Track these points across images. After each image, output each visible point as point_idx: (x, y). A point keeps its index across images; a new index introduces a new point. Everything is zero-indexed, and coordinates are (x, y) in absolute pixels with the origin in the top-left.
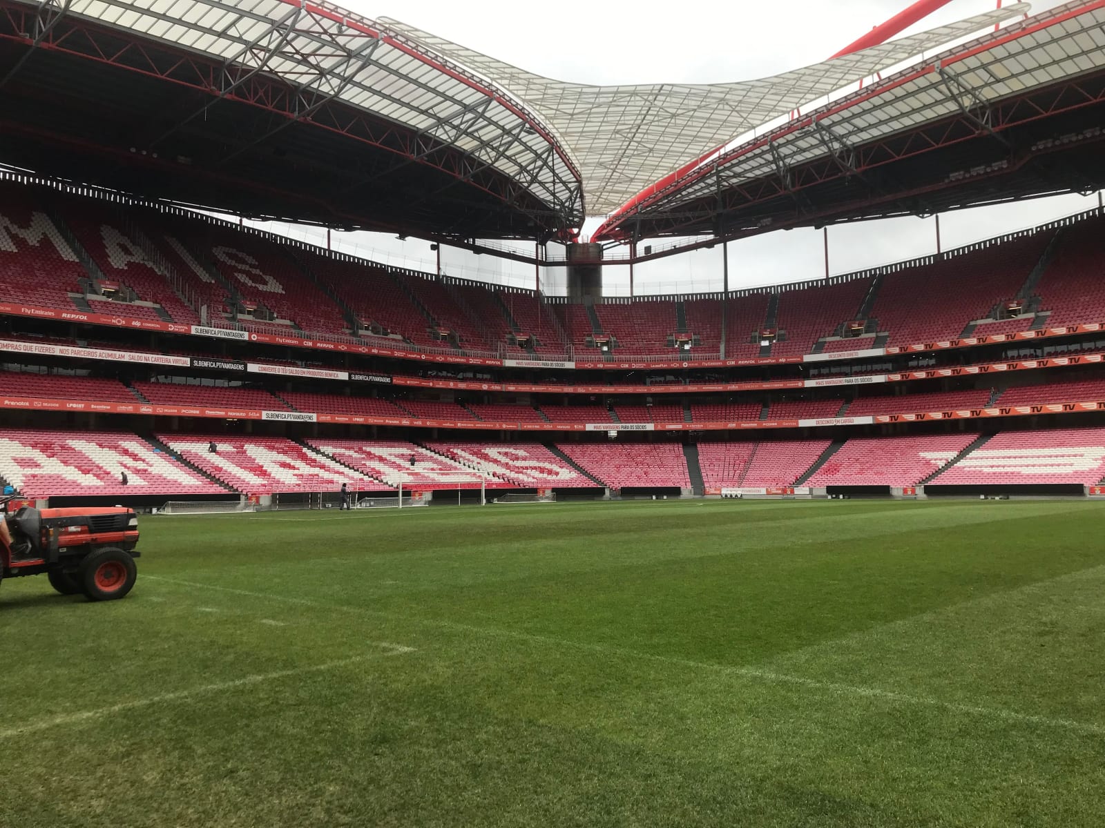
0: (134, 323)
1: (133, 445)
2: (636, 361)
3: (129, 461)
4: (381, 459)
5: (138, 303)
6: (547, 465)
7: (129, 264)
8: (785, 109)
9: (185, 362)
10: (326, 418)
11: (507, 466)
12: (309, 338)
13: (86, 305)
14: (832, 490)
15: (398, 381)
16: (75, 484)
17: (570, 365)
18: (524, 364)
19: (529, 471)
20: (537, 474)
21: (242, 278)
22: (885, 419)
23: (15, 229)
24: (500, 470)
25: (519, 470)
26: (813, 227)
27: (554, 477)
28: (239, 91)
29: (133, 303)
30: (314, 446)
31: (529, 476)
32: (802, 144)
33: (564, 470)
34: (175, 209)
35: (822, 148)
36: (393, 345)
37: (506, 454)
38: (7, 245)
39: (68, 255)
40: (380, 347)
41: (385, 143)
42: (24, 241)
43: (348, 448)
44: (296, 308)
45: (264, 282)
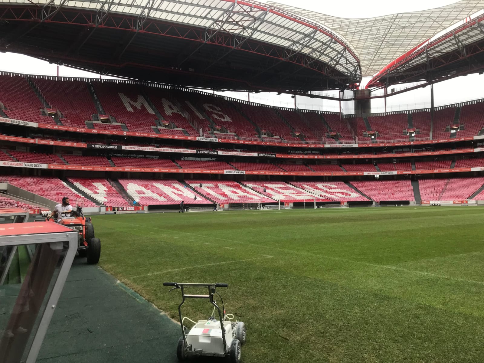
0: (175, 137)
1: (177, 185)
2: (388, 143)
3: (176, 192)
4: (272, 189)
5: (176, 129)
6: (345, 191)
7: (172, 113)
8: (461, 18)
9: (195, 152)
10: (249, 173)
11: (326, 192)
12: (242, 140)
13: (158, 131)
15: (278, 156)
16: (157, 200)
17: (356, 146)
18: (334, 146)
19: (337, 194)
20: (340, 195)
21: (215, 116)
23: (132, 103)
24: (323, 194)
25: (332, 193)
26: (478, 74)
27: (349, 197)
28: (211, 40)
29: (174, 129)
30: (245, 184)
31: (337, 196)
32: (471, 34)
33: (353, 193)
34: (188, 89)
35: (482, 35)
36: (276, 141)
37: (326, 186)
38: (130, 109)
39: (151, 111)
40: (270, 142)
41: (271, 54)
42: (135, 107)
43: (258, 185)
44: (236, 127)
45: (223, 117)
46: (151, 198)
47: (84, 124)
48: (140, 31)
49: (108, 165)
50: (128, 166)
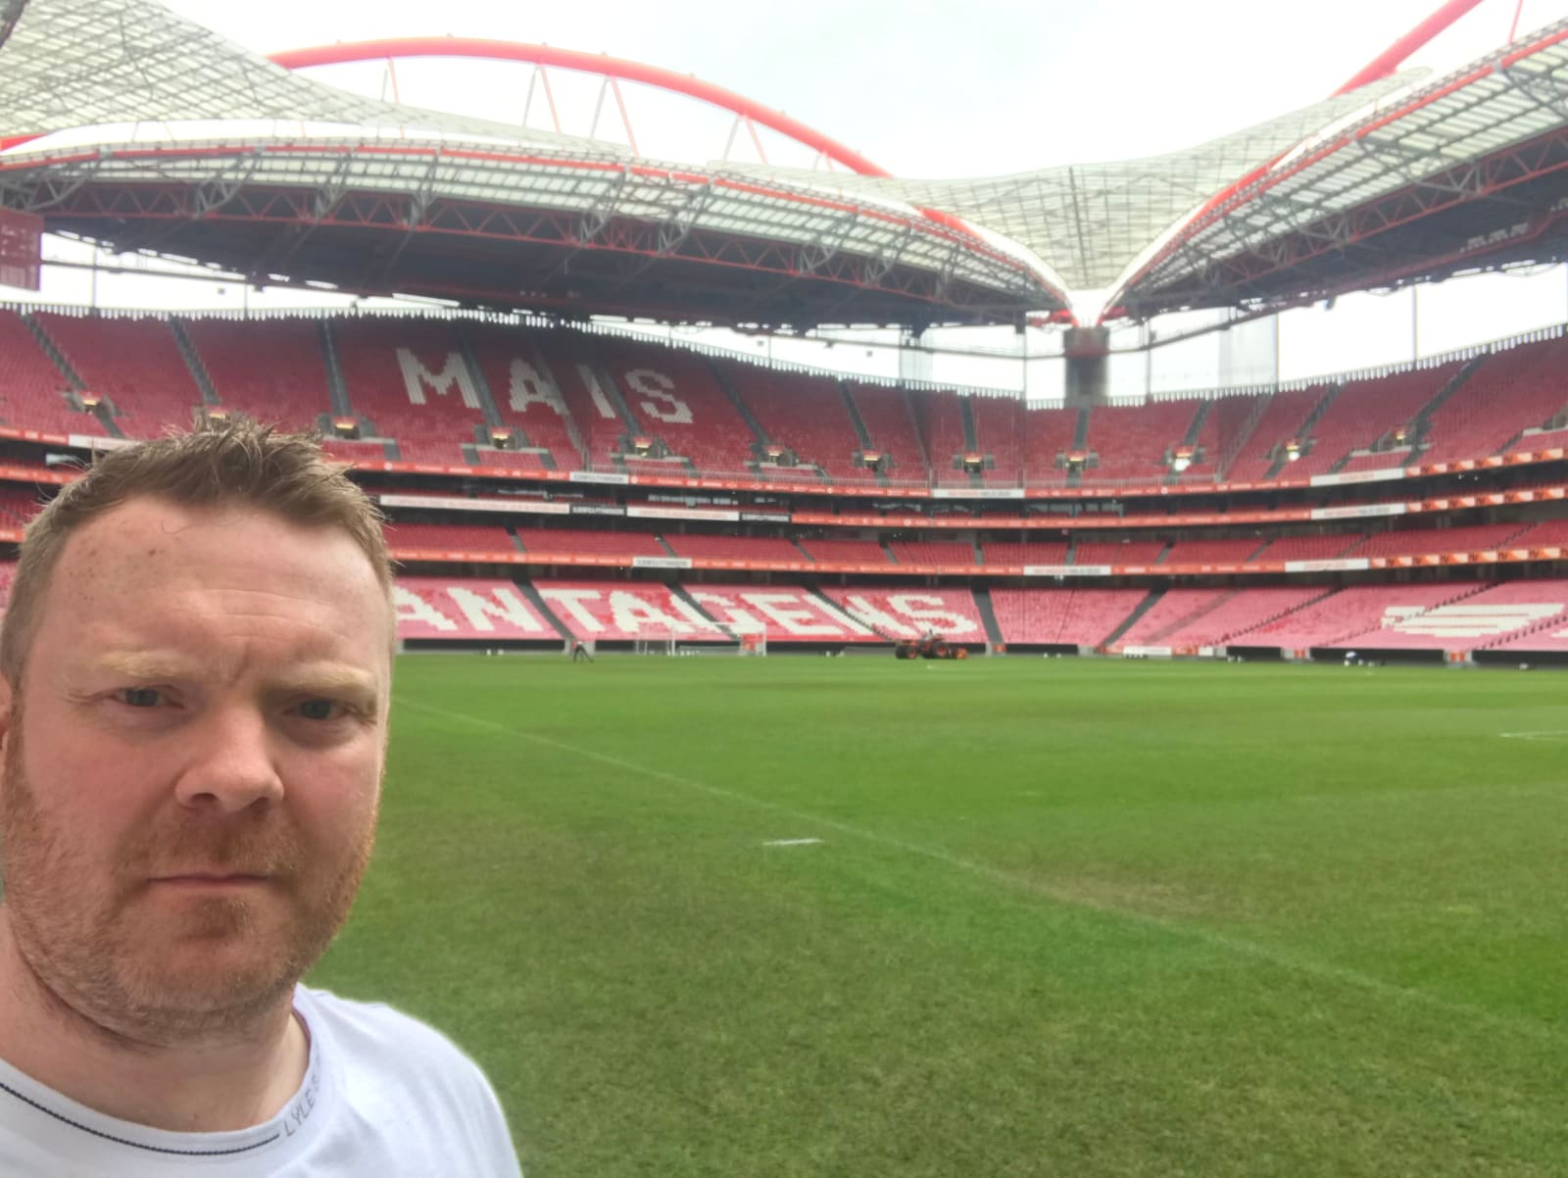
0: (515, 473)
1: (505, 593)
3: (492, 608)
4: (751, 608)
5: (525, 450)
6: (947, 616)
7: (531, 406)
9: (565, 509)
10: (702, 564)
12: (697, 477)
13: (474, 457)
14: (1233, 651)
15: (798, 519)
16: (435, 628)
17: (1017, 494)
19: (919, 623)
20: (925, 626)
21: (650, 409)
22: (1381, 563)
23: (429, 378)
29: (521, 451)
30: (689, 592)
33: (968, 621)
36: (804, 478)
37: (914, 603)
38: (417, 397)
39: (471, 400)
40: (779, 482)
41: (763, 264)
42: (434, 390)
43: (722, 595)
44: (699, 440)
45: (671, 409)
46: (423, 624)
48: (419, 229)
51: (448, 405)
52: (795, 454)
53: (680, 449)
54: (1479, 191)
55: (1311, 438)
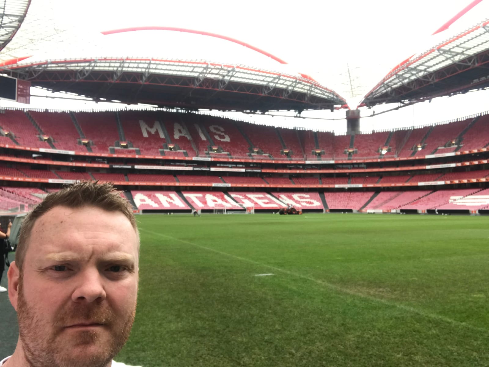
0: (176, 158)
1: (173, 195)
2: (360, 159)
3: (169, 200)
4: (249, 199)
5: (179, 151)
7: (180, 137)
9: (191, 169)
10: (234, 185)
12: (232, 158)
14: (402, 211)
15: (263, 171)
16: (152, 206)
17: (333, 162)
21: (217, 137)
23: (149, 129)
28: (200, 85)
29: (177, 151)
30: (230, 194)
33: (317, 202)
36: (265, 158)
37: (300, 197)
38: (145, 135)
39: (162, 136)
40: (257, 159)
41: (251, 92)
42: (150, 133)
44: (232, 147)
45: (224, 138)
46: (148, 205)
47: (107, 150)
48: (145, 83)
49: (124, 180)
50: (138, 181)
51: (155, 138)
52: (262, 151)
53: (227, 150)
54: (477, 65)
55: (425, 143)
